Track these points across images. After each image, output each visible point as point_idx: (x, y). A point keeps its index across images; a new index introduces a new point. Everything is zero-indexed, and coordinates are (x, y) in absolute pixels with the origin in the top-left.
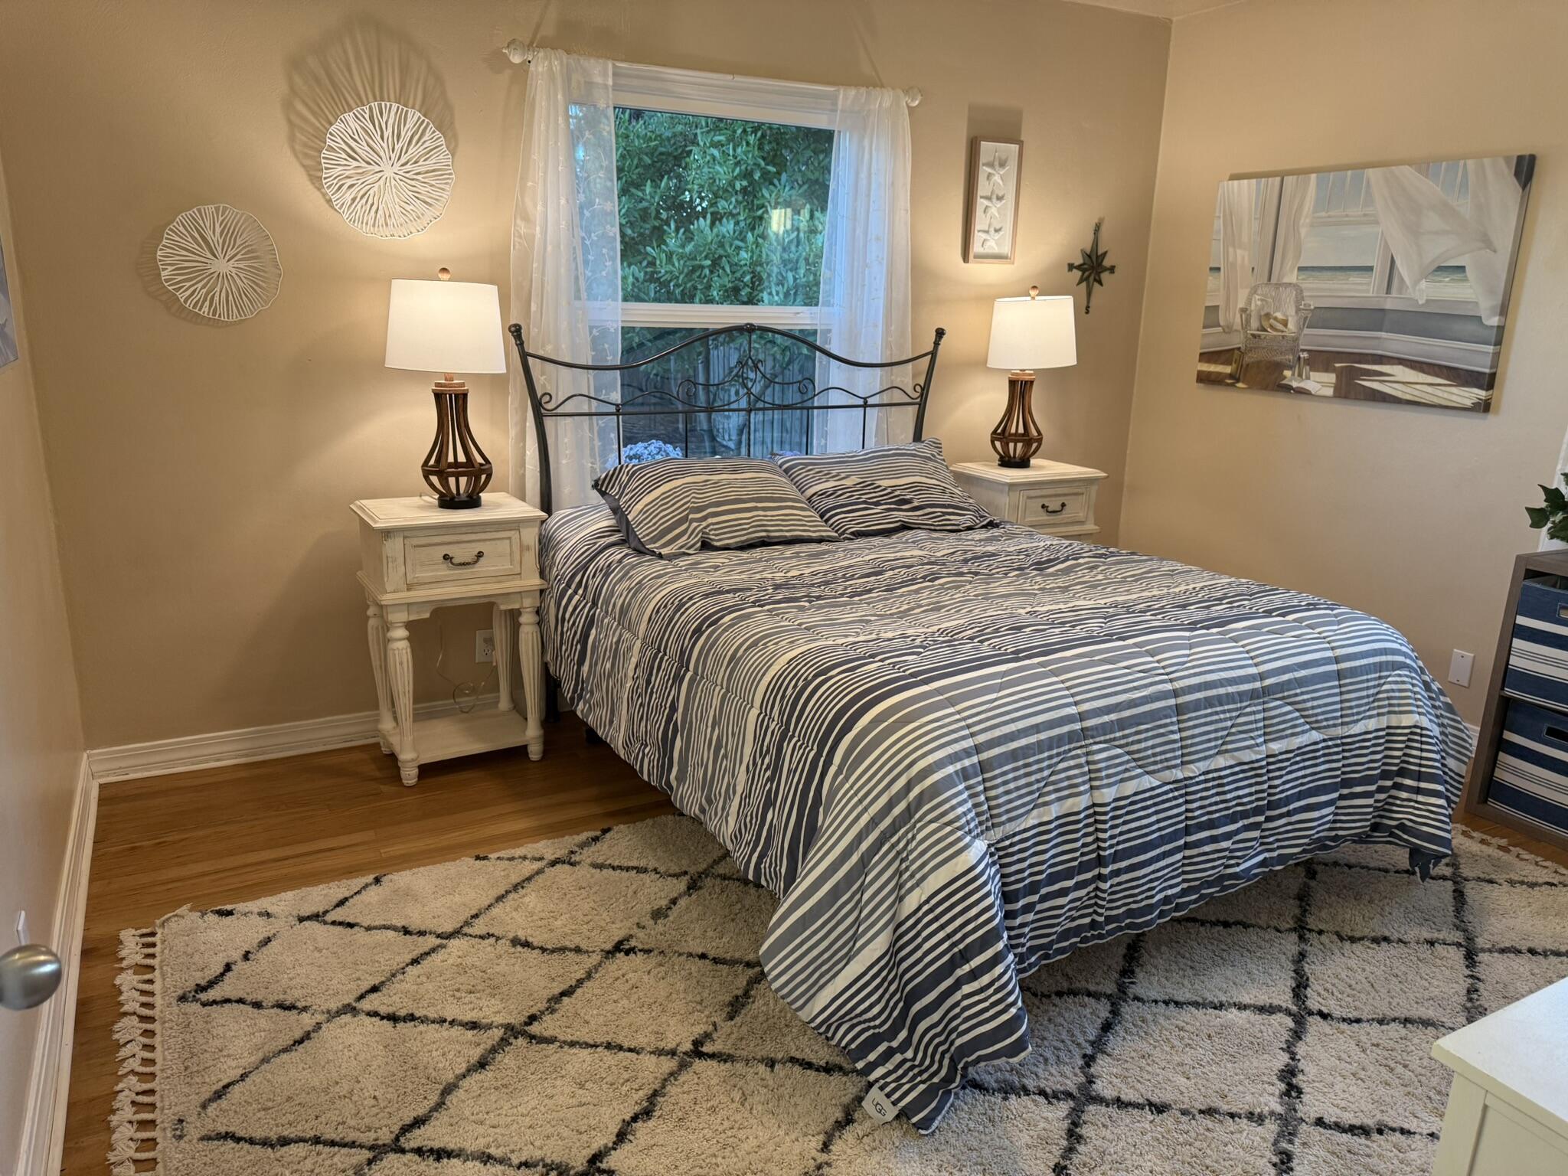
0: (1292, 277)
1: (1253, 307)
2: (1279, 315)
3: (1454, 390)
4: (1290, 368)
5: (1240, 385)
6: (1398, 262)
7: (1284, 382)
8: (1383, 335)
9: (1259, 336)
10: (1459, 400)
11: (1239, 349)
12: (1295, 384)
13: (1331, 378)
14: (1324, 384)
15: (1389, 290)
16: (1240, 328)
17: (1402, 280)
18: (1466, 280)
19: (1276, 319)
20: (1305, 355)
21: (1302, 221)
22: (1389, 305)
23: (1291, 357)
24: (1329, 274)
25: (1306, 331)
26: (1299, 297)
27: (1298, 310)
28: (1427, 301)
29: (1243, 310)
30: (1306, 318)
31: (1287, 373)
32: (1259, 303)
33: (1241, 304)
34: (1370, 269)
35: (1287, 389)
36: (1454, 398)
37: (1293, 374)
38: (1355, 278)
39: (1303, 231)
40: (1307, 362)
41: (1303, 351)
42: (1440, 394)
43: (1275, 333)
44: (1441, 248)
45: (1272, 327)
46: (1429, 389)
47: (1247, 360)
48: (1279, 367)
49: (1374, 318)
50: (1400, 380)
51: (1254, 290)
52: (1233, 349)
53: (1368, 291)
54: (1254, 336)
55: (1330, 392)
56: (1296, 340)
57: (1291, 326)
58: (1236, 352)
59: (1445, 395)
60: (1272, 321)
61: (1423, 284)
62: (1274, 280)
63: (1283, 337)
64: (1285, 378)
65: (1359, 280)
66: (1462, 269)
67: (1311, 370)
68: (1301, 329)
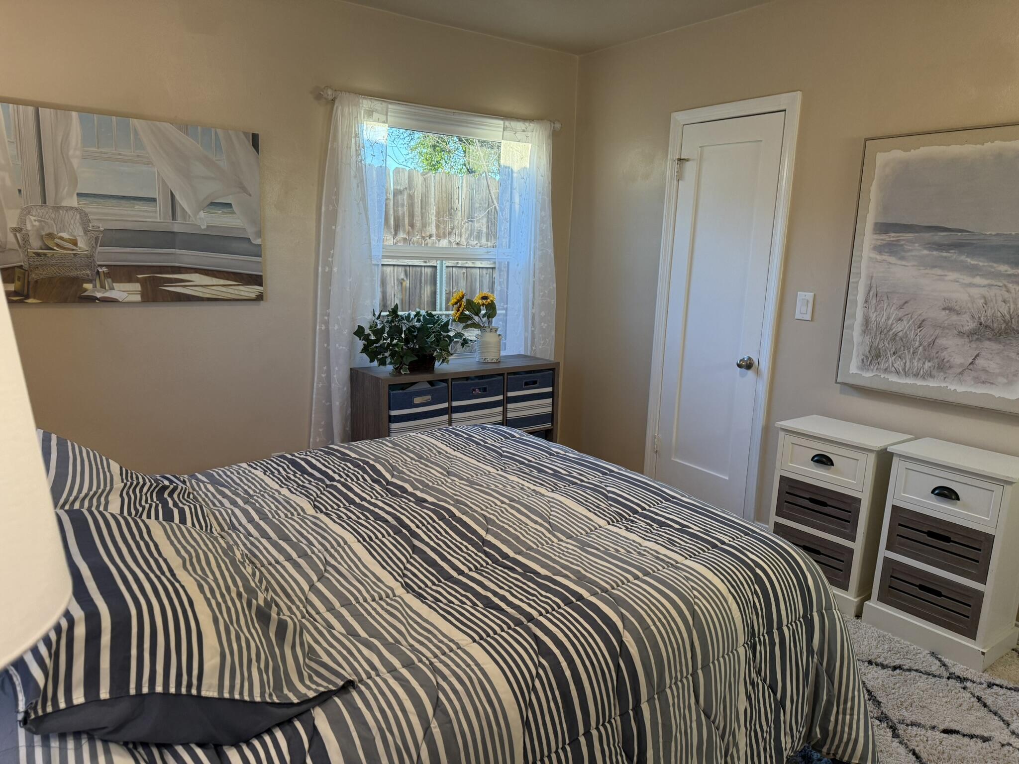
0: (74, 202)
1: (29, 227)
2: (65, 235)
3: (241, 288)
4: (90, 281)
5: (30, 301)
6: (177, 197)
7: (85, 294)
8: (177, 251)
9: (45, 254)
10: (246, 294)
11: (21, 267)
12: (99, 295)
13: (137, 287)
14: (130, 292)
15: (174, 217)
16: (17, 247)
17: (183, 210)
18: (233, 213)
19: (61, 238)
20: (105, 269)
21: (71, 153)
22: (176, 229)
23: (88, 272)
24: (114, 201)
25: (99, 249)
26: (85, 221)
27: (86, 231)
28: (208, 227)
29: (15, 230)
30: (97, 238)
31: (86, 286)
32: (37, 223)
33: (12, 223)
34: (154, 200)
35: (92, 299)
36: (242, 293)
37: (95, 286)
38: (140, 207)
39: (75, 162)
40: (108, 275)
41: (101, 266)
42: (232, 291)
43: (63, 251)
44: (210, 189)
45: (58, 245)
46: (224, 289)
47: (33, 276)
48: (77, 282)
49: (167, 239)
50: (198, 285)
51: (27, 211)
52: (13, 267)
53: (156, 218)
54: (38, 254)
55: (138, 298)
56: (90, 257)
57: (82, 244)
58: (17, 270)
59: (236, 292)
60: (57, 240)
61: (202, 214)
62: (50, 202)
63: (75, 255)
64: (86, 290)
65: (146, 208)
66: (229, 205)
67: (113, 282)
68: (94, 248)
